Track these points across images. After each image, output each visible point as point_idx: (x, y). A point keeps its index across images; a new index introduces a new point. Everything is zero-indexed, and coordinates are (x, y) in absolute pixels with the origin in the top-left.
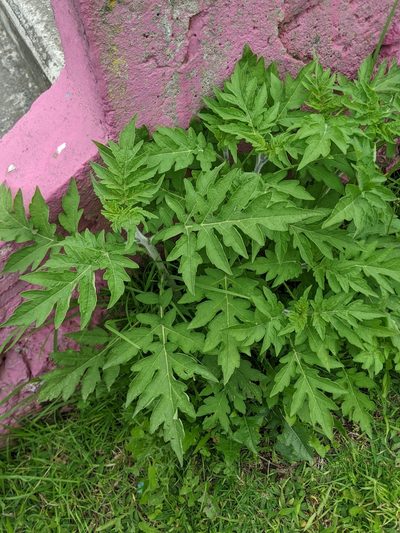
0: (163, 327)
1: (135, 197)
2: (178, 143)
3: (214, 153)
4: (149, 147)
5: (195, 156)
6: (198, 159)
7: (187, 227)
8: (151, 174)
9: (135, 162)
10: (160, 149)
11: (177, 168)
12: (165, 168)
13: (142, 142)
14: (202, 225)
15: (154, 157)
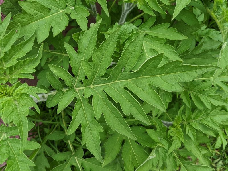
0: (76, 158)
1: (16, 75)
2: (48, 6)
3: (86, 9)
4: (20, 18)
5: (69, 15)
6: (73, 17)
7: (77, 89)
8: (29, 48)
9: (7, 39)
10: (32, 18)
11: (55, 33)
12: (42, 37)
13: (10, 15)
14: (92, 86)
15: (28, 27)
